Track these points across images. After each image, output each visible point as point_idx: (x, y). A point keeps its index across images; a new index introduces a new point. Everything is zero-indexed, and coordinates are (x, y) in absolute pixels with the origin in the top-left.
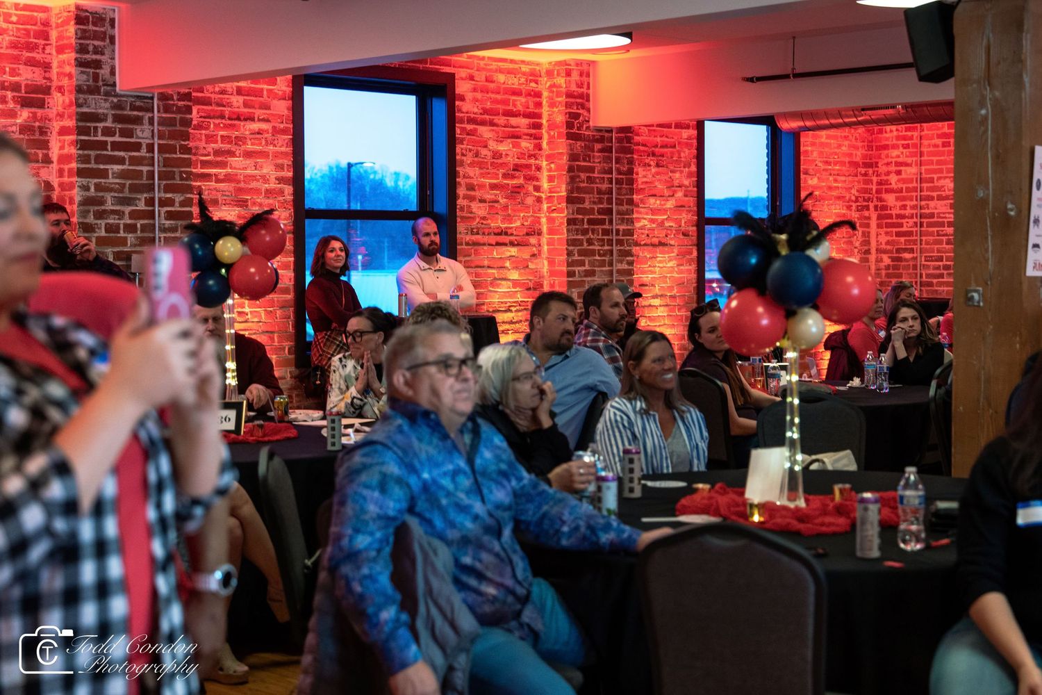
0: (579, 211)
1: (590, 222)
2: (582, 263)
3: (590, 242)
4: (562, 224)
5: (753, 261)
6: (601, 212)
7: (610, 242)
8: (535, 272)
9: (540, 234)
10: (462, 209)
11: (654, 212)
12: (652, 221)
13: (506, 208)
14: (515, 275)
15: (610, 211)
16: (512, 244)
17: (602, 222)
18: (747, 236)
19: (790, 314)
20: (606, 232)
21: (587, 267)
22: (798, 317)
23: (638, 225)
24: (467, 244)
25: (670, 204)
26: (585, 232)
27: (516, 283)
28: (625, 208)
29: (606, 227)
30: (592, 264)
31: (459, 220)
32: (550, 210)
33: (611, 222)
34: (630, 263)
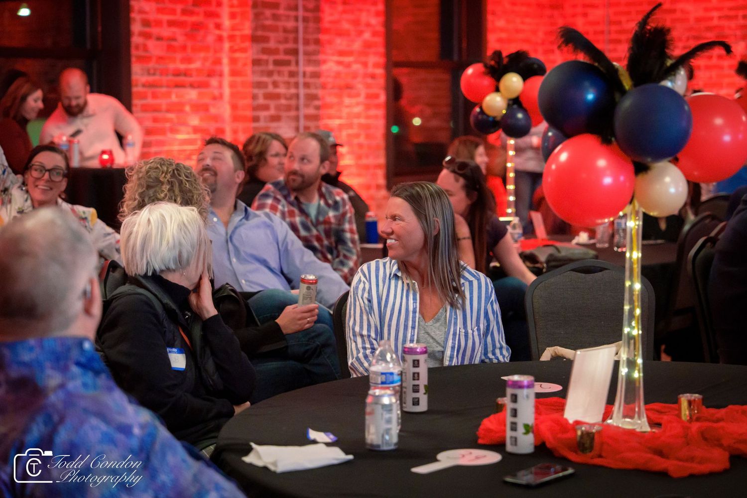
0: (265, 51)
1: (277, 63)
2: (266, 108)
3: (275, 84)
4: (245, 65)
5: (590, 97)
6: (287, 52)
7: (296, 85)
8: (216, 118)
9: (221, 75)
10: (137, 47)
11: (341, 53)
12: (339, 63)
13: (184, 48)
14: (195, 121)
15: (295, 52)
16: (192, 86)
17: (288, 63)
18: (577, 63)
19: (641, 169)
20: (292, 74)
21: (272, 112)
22: (651, 174)
23: (324, 67)
24: (144, 85)
25: (357, 45)
26: (270, 74)
27: (196, 130)
28: (311, 48)
29: (293, 68)
30: (278, 108)
31: (133, 59)
32: (232, 50)
33: (297, 63)
34: (318, 108)
